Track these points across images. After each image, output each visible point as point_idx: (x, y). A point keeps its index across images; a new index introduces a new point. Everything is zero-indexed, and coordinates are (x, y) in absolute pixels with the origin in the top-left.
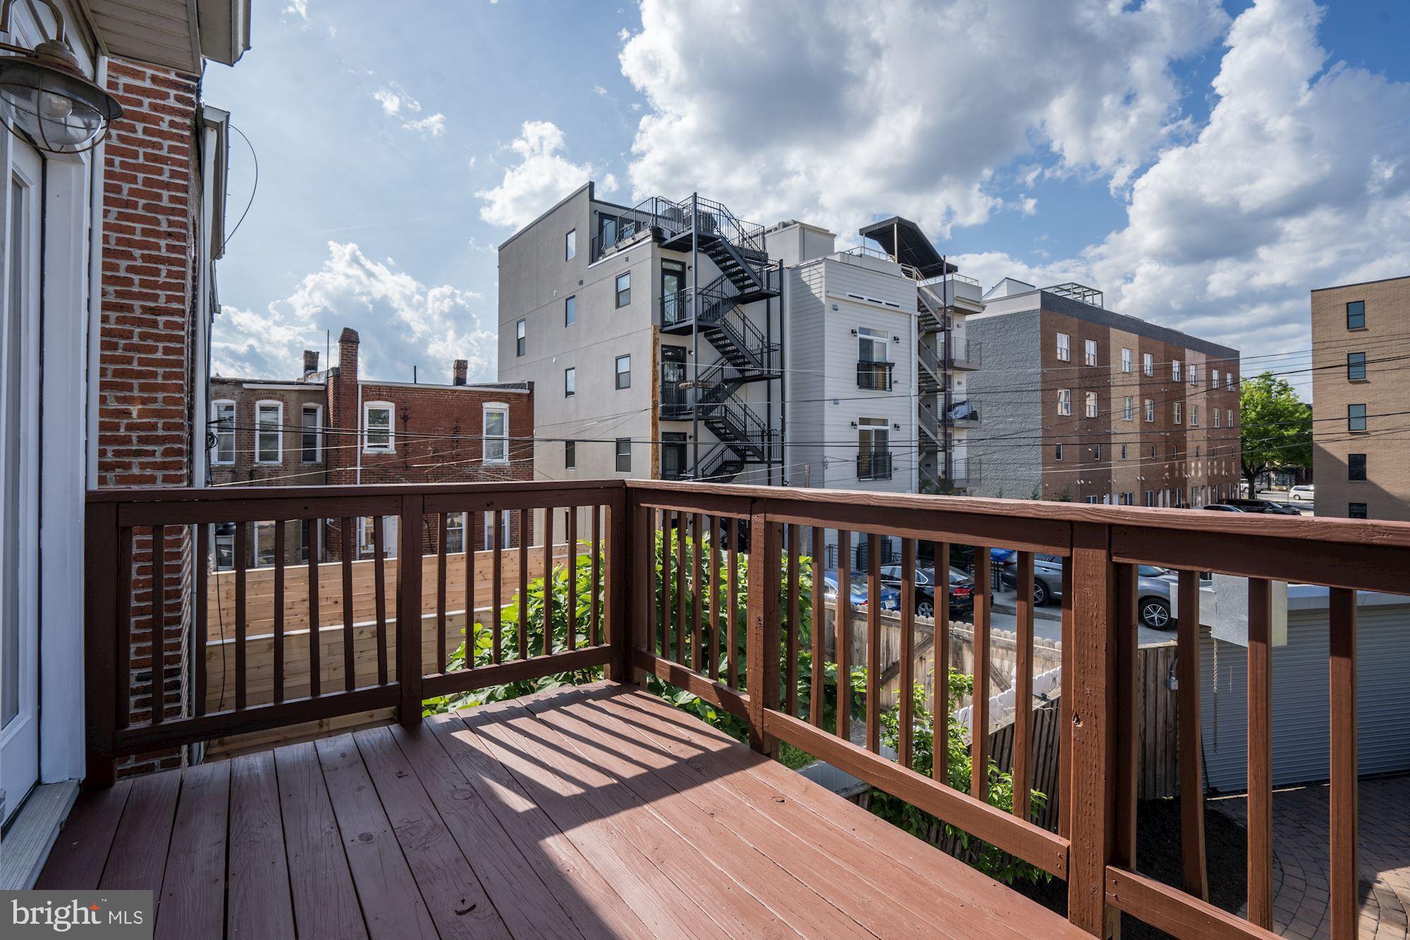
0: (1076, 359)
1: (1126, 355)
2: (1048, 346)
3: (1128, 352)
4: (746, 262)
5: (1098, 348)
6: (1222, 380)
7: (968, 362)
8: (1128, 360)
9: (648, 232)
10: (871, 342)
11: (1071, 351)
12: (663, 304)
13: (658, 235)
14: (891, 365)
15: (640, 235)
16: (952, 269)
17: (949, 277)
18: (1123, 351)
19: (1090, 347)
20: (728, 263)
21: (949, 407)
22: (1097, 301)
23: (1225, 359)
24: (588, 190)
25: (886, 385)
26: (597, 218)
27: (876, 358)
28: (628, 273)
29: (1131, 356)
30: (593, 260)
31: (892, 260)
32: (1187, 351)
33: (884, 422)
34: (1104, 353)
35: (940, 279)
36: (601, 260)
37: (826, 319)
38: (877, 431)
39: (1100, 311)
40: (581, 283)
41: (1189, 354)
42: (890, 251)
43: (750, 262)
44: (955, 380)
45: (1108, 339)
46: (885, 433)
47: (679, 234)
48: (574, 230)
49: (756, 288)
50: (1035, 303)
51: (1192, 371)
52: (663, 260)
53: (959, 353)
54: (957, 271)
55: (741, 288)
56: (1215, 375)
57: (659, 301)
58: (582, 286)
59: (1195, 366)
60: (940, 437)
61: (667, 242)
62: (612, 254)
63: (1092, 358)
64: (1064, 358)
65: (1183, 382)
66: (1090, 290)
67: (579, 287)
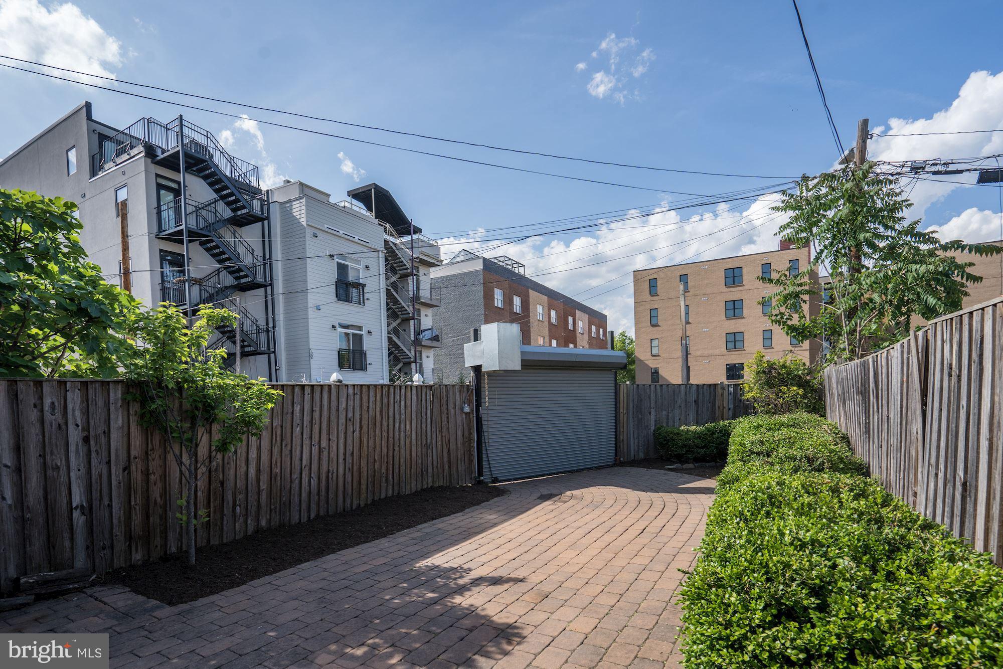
0: (508, 308)
1: (540, 309)
2: (488, 297)
3: (541, 307)
4: (240, 192)
5: (522, 302)
6: (598, 332)
7: (431, 300)
8: (541, 312)
9: (141, 148)
10: (347, 266)
11: (504, 302)
12: (159, 213)
13: (150, 151)
14: (364, 286)
15: (134, 152)
16: (417, 231)
17: (415, 237)
18: (538, 306)
19: (517, 301)
20: (225, 192)
21: (419, 332)
22: (521, 270)
23: (598, 319)
24: (85, 109)
25: (361, 302)
26: (96, 138)
27: (351, 278)
28: (125, 186)
29: (543, 310)
30: (93, 173)
31: (371, 216)
32: (577, 311)
33: (360, 328)
34: (525, 305)
35: (409, 238)
36: (101, 174)
37: (308, 243)
38: (353, 334)
39: (523, 277)
40: (84, 196)
41: (578, 313)
42: (369, 209)
43: (243, 193)
44: (423, 313)
45: (528, 296)
46: (361, 336)
47: (168, 151)
48: (74, 147)
49: (246, 211)
50: (479, 266)
51: (580, 324)
52: (157, 175)
53: (425, 294)
54: (421, 232)
55: (234, 210)
56: (594, 328)
57: (155, 211)
58: (84, 199)
59: (582, 323)
60: (413, 353)
61: (159, 158)
62: (110, 167)
63: (518, 308)
64: (500, 306)
65: (574, 331)
66: (517, 263)
67: (83, 200)
